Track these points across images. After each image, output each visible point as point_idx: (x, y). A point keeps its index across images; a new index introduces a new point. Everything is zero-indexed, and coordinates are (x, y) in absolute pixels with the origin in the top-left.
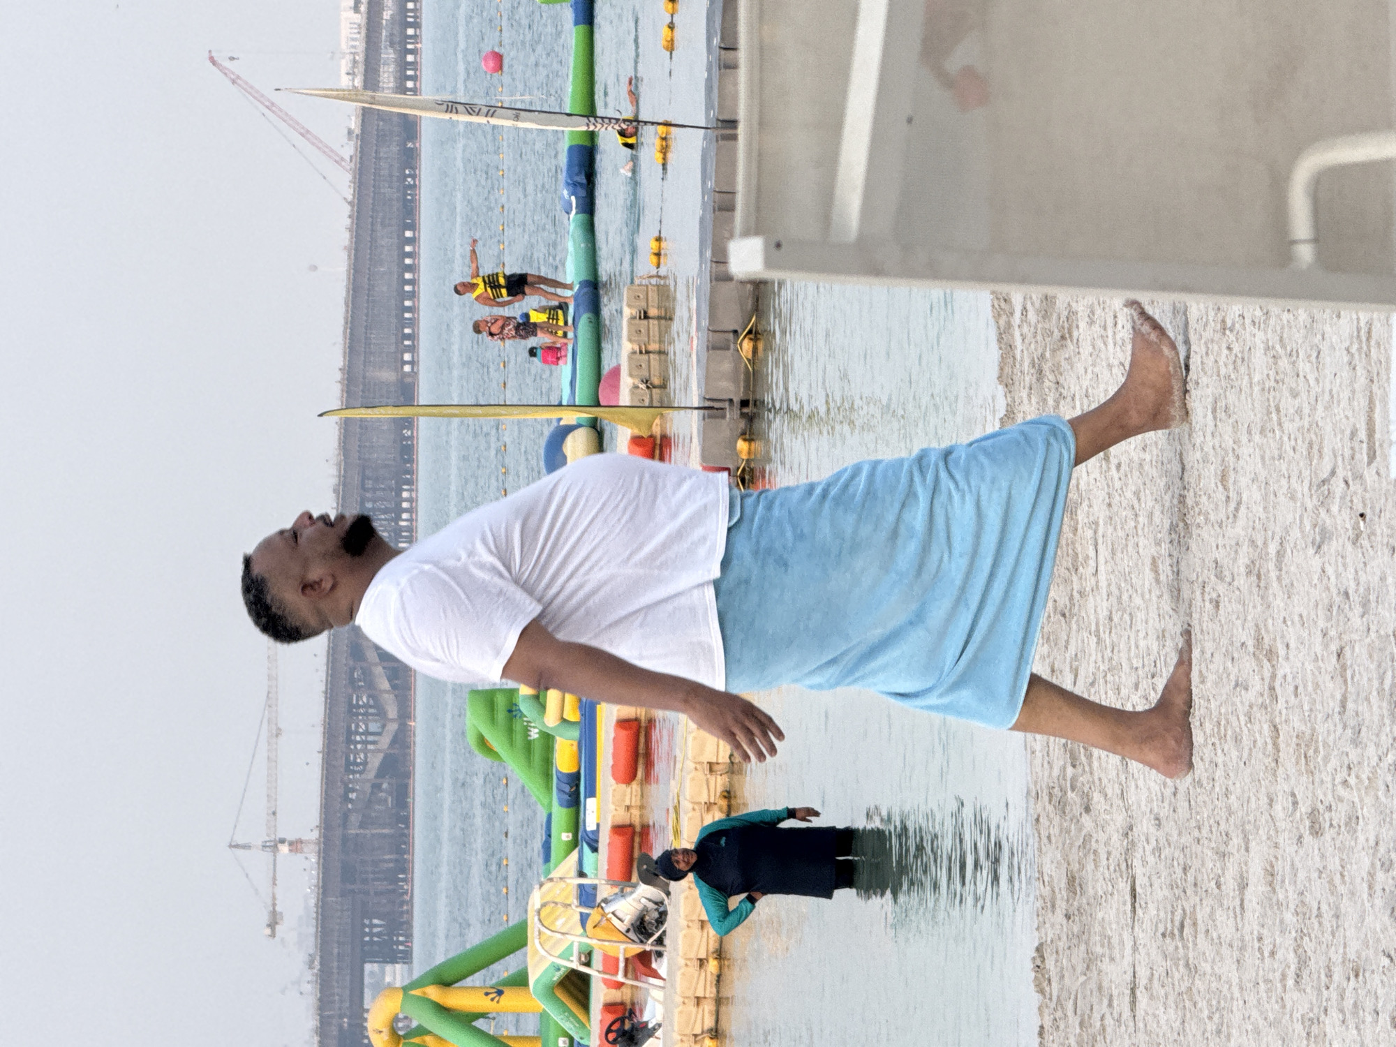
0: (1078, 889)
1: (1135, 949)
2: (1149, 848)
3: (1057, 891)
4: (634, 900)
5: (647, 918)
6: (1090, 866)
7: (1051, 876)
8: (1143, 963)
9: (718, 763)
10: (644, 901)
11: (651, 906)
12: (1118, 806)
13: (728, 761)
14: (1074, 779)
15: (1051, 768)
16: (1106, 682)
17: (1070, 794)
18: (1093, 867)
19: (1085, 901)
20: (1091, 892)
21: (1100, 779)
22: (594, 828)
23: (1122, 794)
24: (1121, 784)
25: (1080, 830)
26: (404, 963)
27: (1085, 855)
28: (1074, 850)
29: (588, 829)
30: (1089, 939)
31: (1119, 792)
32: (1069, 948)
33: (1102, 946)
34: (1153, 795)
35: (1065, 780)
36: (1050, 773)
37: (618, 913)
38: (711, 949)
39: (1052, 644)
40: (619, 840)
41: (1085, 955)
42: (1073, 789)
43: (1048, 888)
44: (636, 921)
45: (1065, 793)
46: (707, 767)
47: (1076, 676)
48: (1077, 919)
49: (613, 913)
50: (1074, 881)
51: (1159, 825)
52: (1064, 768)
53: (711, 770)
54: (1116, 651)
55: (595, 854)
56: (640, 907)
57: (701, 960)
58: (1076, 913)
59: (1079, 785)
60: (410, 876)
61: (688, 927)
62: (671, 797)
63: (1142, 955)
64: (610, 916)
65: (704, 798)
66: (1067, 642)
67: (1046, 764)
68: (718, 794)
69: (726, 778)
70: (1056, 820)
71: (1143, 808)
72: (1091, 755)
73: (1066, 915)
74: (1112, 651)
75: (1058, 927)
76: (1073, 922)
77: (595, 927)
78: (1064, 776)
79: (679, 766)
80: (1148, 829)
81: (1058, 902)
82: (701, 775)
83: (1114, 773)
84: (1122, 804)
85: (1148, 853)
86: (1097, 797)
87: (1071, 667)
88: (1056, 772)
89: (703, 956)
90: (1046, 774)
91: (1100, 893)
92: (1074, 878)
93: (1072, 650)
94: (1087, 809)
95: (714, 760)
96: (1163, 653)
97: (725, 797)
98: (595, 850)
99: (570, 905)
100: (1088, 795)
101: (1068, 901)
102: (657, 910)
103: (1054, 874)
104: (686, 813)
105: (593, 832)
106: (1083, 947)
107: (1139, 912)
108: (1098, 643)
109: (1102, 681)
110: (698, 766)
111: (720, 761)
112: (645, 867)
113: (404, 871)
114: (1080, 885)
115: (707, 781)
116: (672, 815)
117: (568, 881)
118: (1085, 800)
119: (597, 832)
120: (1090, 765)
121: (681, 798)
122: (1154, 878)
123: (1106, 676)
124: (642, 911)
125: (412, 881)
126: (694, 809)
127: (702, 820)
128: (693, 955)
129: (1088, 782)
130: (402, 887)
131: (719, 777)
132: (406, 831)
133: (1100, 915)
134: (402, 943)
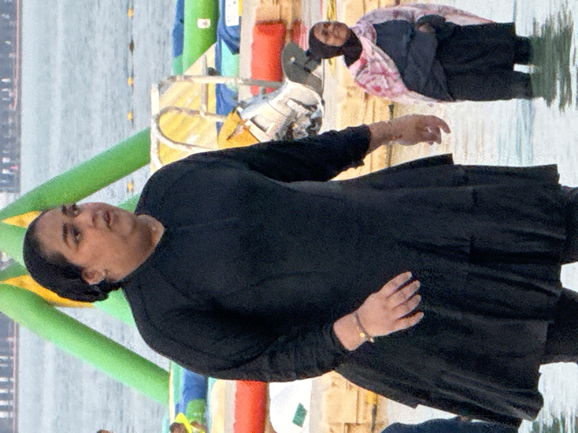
4: (279, 102)
5: (296, 126)
10: (291, 104)
11: (301, 110)
22: (236, 23)
26: (9, 191)
29: (228, 24)
37: (258, 120)
40: (266, 41)
44: (282, 129)
49: (253, 120)
55: (236, 56)
56: (287, 112)
60: (16, 81)
64: (249, 123)
77: (229, 138)
98: (236, 50)
99: (198, 112)
102: (308, 115)
105: (233, 28)
112: (293, 59)
113: (9, 73)
117: (195, 80)
119: (237, 28)
124: (289, 117)
125: (20, 85)
127: (365, 7)
130: (6, 95)
132: (11, 23)
134: (7, 166)
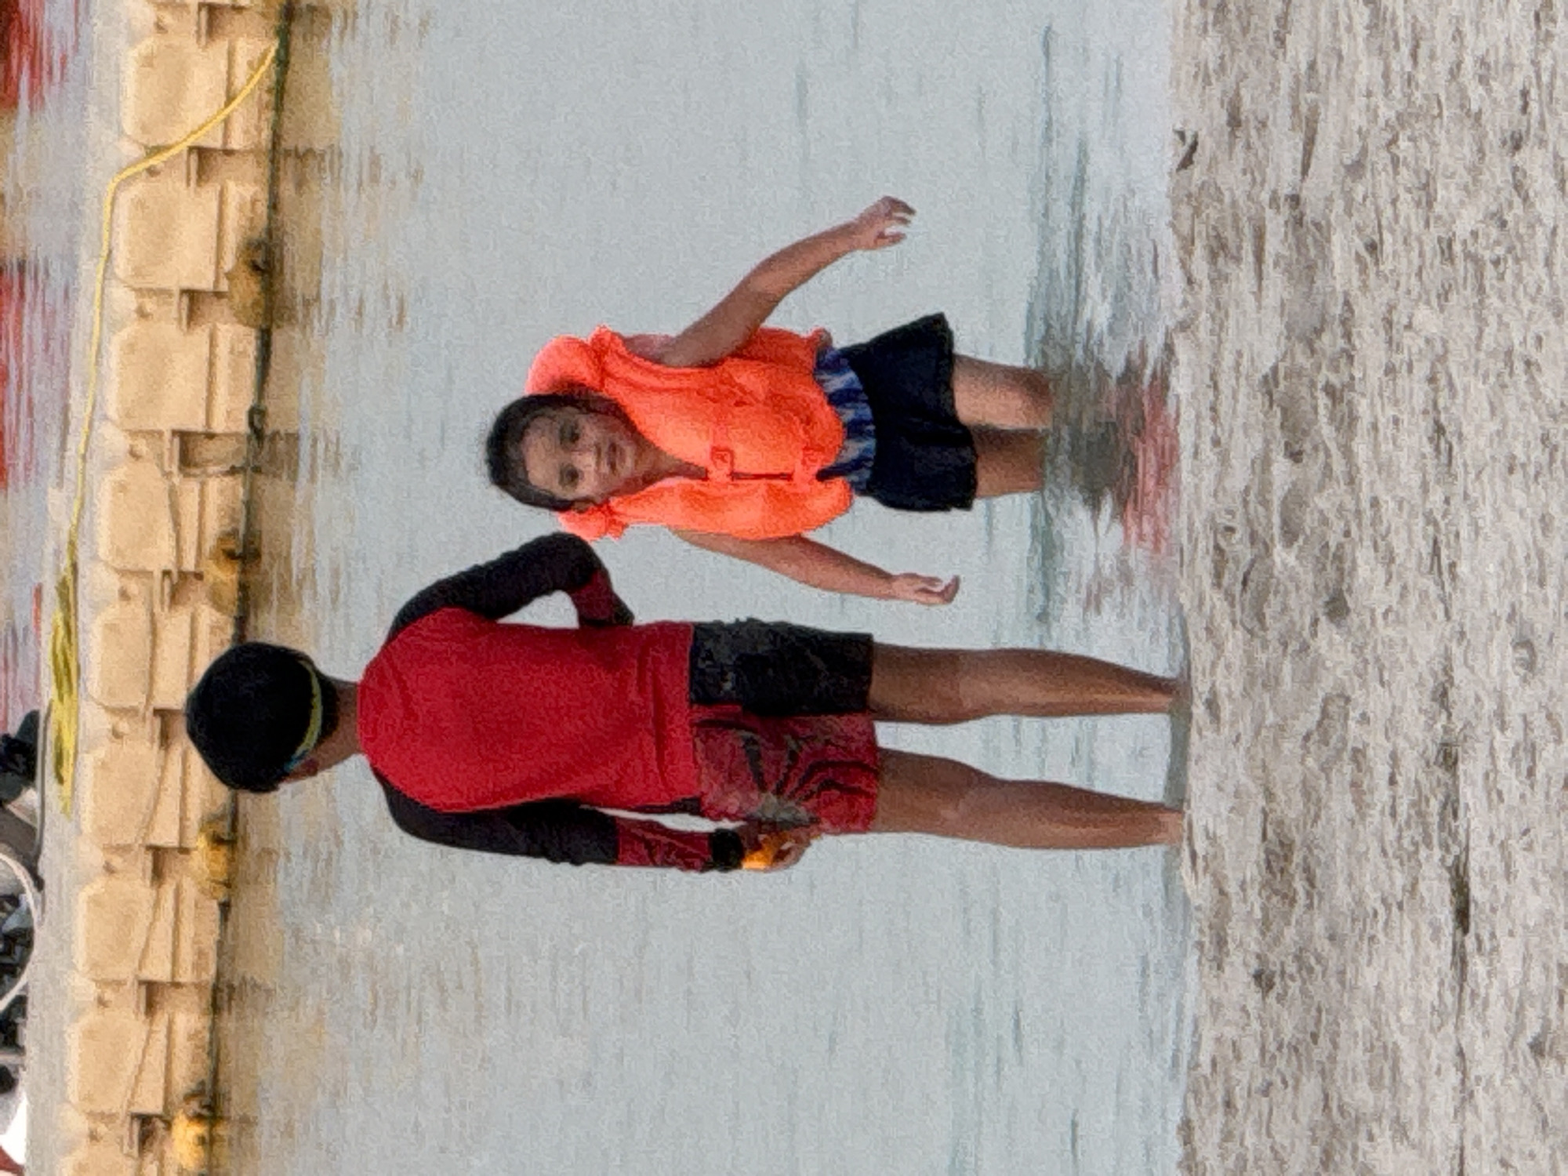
0: (1299, 885)
1: (1466, 1096)
2: (1504, 742)
3: (1232, 888)
6: (1340, 805)
7: (1212, 838)
8: (1486, 1146)
9: (211, 436)
12: (1424, 595)
13: (243, 427)
14: (1295, 500)
15: (1224, 459)
16: (1395, 162)
17: (1283, 557)
18: (1351, 808)
19: (1319, 926)
20: (1342, 895)
21: (1375, 503)
23: (1436, 552)
24: (1430, 520)
25: (1310, 677)
27: (1325, 769)
28: (1290, 746)
30: (1332, 1059)
31: (1426, 550)
32: (1266, 1091)
33: (1375, 1082)
34: (1520, 555)
35: (1265, 503)
36: (1220, 478)
38: (183, 1083)
39: (1235, 27)
41: (1318, 1116)
42: (1290, 534)
43: (1206, 880)
45: (1268, 549)
46: (171, 448)
47: (1310, 142)
48: (1294, 987)
50: (1287, 858)
51: (1530, 665)
52: (1264, 462)
53: (186, 461)
54: (1423, 52)
57: (145, 1120)
58: (1292, 968)
59: (1310, 521)
61: (102, 1002)
62: (50, 547)
63: (1481, 1121)
65: (161, 555)
66: (1283, 21)
67: (1206, 446)
68: (210, 544)
69: (237, 487)
70: (1234, 642)
71: (1492, 604)
72: (1353, 419)
73: (1258, 977)
74: (1414, 56)
75: (1231, 1014)
76: (1280, 999)
78: (1265, 487)
79: (75, 444)
80: (1503, 674)
81: (1235, 930)
82: (151, 479)
83: (1416, 480)
84: (1433, 590)
85: (1502, 763)
86: (1366, 567)
87: (1295, 109)
88: (1239, 477)
89: (152, 1104)
90: (1209, 477)
91: (1373, 901)
92: (1287, 846)
93: (1299, 48)
94: (1337, 608)
95: (197, 425)
96: (1546, 61)
97: (231, 555)
100: (1338, 558)
101: (1266, 924)
103: (1222, 831)
104: (96, 608)
106: (1311, 1087)
107: (1478, 966)
108: (1372, 27)
109: (1382, 159)
110: (142, 447)
111: (219, 426)
114: (1307, 870)
115: (173, 494)
116: (51, 613)
118: (1331, 573)
120: (1347, 453)
121: (82, 556)
122: (1516, 845)
123: (1394, 141)
126: (124, 595)
128: (116, 1102)
129: (1341, 509)
131: (214, 485)
133: (1369, 977)
